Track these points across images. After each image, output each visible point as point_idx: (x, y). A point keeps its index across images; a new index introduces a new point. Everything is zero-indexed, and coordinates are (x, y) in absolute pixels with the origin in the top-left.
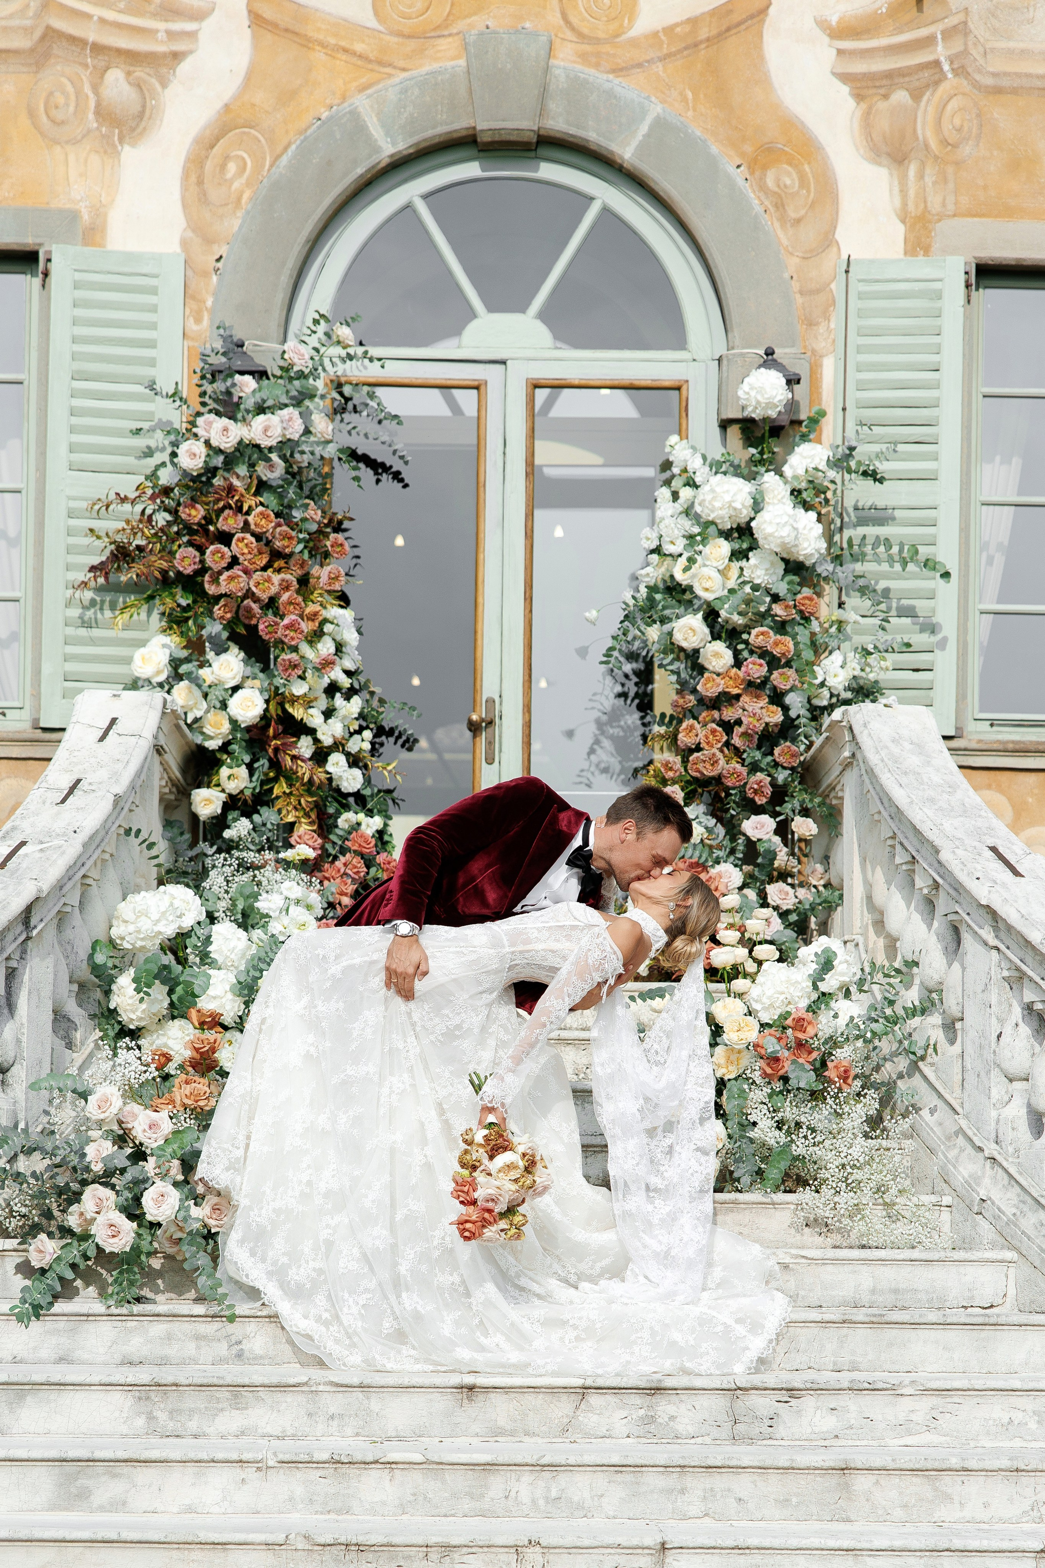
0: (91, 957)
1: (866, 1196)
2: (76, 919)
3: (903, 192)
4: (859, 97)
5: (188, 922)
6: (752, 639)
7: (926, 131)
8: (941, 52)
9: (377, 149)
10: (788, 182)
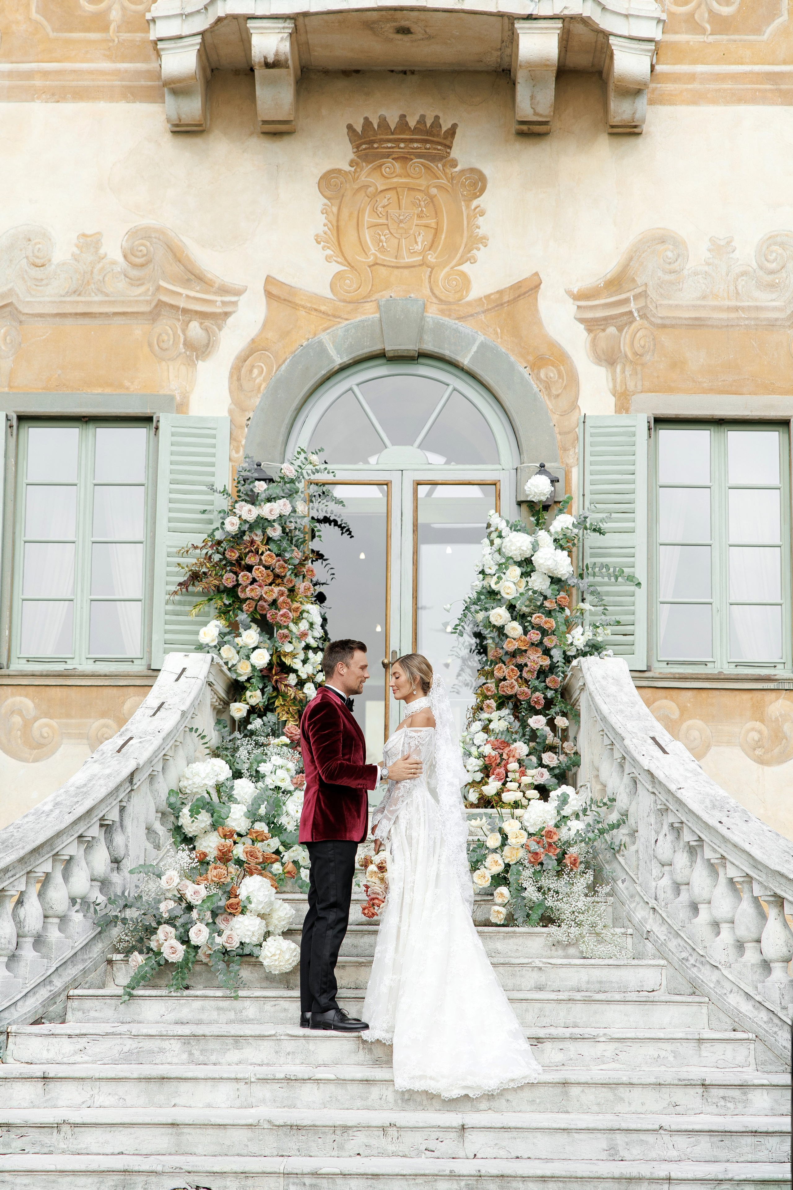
0: (168, 799)
1: (585, 929)
2: (160, 778)
3: (614, 380)
4: (589, 330)
5: (222, 778)
6: (533, 620)
7: (625, 348)
8: (633, 306)
9: (333, 361)
10: (552, 375)
